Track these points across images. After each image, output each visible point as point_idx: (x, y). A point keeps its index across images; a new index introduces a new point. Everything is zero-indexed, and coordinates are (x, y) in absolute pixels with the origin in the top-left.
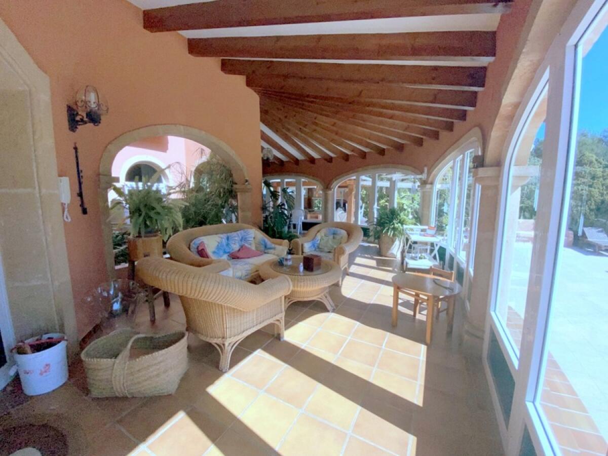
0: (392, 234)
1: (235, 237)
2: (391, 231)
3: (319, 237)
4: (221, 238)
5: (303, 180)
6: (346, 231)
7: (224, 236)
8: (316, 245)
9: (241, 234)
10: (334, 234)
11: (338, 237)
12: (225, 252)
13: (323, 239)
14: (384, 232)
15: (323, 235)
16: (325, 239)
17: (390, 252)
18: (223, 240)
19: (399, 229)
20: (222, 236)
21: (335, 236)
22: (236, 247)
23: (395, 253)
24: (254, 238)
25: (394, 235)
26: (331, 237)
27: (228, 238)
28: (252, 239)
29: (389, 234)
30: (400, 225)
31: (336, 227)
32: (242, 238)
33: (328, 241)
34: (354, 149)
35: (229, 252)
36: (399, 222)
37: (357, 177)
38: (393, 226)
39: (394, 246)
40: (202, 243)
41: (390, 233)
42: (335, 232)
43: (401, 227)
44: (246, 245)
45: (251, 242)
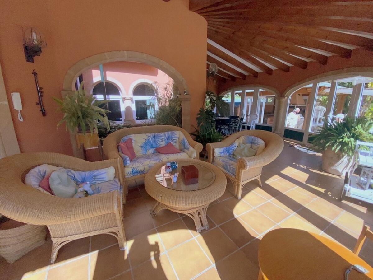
0: (338, 148)
1: (162, 136)
2: (338, 146)
3: (236, 144)
4: (149, 136)
5: (260, 90)
6: (264, 141)
7: (151, 135)
8: (231, 151)
9: (168, 134)
10: (252, 143)
11: (255, 147)
12: (152, 147)
13: (240, 146)
14: (327, 145)
15: (241, 142)
16: (242, 146)
17: (333, 168)
18: (150, 138)
19: (350, 145)
20: (149, 134)
21: (253, 145)
22: (163, 144)
23: (340, 171)
24: (179, 138)
25: (341, 150)
26: (249, 145)
27: (154, 137)
28: (177, 139)
29: (333, 148)
30: (352, 139)
31: (255, 136)
32: (169, 137)
33: (244, 149)
34: (311, 55)
35: (155, 147)
36: (353, 137)
37: (313, 85)
38: (341, 140)
39: (340, 162)
40: (131, 140)
41: (336, 149)
42: (253, 141)
43: (353, 143)
44: (172, 143)
45: (177, 141)
